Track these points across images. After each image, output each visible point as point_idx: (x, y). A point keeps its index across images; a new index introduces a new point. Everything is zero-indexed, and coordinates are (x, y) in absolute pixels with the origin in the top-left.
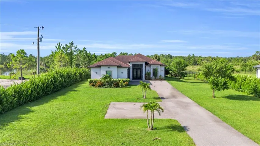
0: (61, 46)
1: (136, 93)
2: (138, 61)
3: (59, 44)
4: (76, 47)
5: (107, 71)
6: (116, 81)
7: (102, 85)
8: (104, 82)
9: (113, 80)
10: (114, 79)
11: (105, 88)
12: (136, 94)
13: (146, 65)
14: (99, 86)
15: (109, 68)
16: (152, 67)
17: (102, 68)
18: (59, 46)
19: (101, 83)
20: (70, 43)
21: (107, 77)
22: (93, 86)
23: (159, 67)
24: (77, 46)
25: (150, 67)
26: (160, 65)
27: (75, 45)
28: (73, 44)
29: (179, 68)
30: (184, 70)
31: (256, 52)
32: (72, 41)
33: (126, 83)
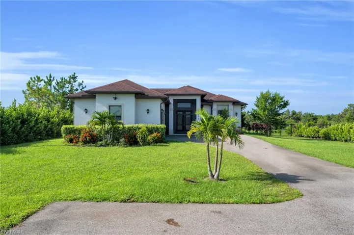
0: (53, 80)
1: (181, 160)
2: (187, 93)
3: (50, 77)
4: (81, 84)
5: (110, 106)
6: (130, 129)
7: (93, 139)
8: (100, 132)
9: (124, 127)
10: (127, 126)
11: (101, 145)
12: (182, 163)
13: (203, 103)
14: (85, 142)
15: (115, 98)
16: (215, 106)
17: (98, 97)
18: (50, 80)
19: (91, 135)
20: (70, 77)
21: (105, 118)
22: (71, 141)
23: (231, 107)
24: (83, 82)
25: (212, 108)
26: (232, 103)
27: (79, 80)
28: (75, 78)
29: (271, 109)
30: (279, 115)
31: (349, 105)
32: (75, 73)
33: (155, 134)
